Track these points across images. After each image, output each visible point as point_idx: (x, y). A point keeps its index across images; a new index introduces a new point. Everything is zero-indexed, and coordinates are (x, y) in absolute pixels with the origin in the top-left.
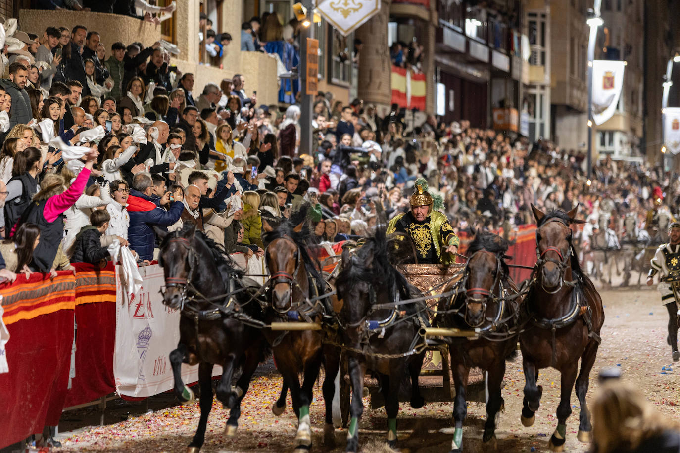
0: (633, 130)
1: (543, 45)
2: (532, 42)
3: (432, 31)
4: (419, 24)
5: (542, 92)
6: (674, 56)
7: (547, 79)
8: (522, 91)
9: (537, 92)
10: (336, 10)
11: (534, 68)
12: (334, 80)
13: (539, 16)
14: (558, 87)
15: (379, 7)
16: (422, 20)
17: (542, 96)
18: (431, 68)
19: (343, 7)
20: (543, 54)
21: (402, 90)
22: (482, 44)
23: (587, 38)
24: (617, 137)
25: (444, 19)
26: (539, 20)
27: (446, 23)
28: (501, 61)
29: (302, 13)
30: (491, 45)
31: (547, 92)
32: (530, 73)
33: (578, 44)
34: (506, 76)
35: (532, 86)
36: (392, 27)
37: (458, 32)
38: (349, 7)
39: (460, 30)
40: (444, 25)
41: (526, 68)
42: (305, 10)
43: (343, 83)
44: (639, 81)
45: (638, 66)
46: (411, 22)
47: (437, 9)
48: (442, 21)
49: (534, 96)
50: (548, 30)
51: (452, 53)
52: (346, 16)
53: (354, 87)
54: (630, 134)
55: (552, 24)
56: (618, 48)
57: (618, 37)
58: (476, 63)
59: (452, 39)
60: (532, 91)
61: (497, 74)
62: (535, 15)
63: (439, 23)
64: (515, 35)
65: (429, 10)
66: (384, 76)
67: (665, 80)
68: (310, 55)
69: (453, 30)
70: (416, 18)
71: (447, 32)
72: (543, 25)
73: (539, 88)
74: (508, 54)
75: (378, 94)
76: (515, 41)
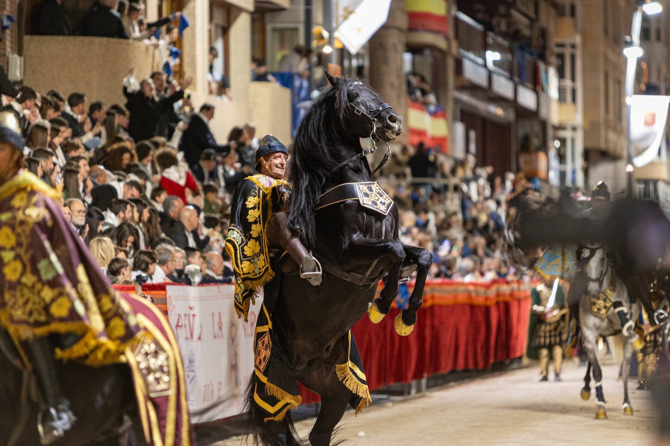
1: (573, 79)
2: (561, 75)
3: (451, 63)
4: (438, 55)
5: (573, 134)
7: (578, 119)
8: (550, 132)
9: (567, 134)
11: (564, 108)
13: (568, 46)
14: (591, 129)
16: (440, 50)
17: (573, 140)
18: (451, 105)
20: (574, 92)
21: (421, 128)
22: (505, 77)
23: (623, 73)
24: (662, 188)
25: (464, 49)
26: (567, 52)
27: (467, 54)
28: (527, 98)
30: (516, 79)
31: (579, 135)
32: (560, 113)
33: (613, 80)
34: (533, 115)
35: (561, 127)
36: (408, 57)
37: (478, 64)
39: (480, 61)
40: (464, 56)
41: (555, 107)
42: (326, 34)
46: (427, 52)
47: (457, 37)
48: (462, 51)
49: (566, 139)
50: (578, 63)
51: (473, 88)
55: (583, 56)
56: (659, 84)
57: (659, 71)
58: (499, 100)
59: (473, 72)
60: (562, 134)
61: (523, 113)
62: (562, 45)
63: (458, 53)
64: (542, 67)
65: (447, 38)
69: (474, 62)
70: (433, 48)
71: (468, 66)
72: (573, 57)
73: (569, 129)
74: (535, 89)
76: (542, 74)
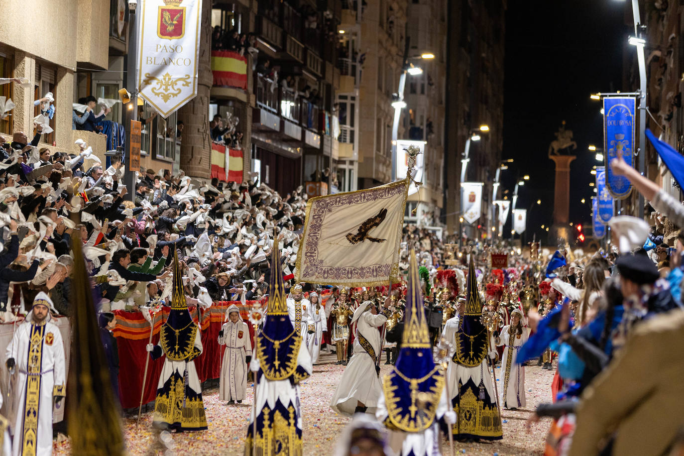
0: (434, 202)
1: (352, 125)
2: (342, 121)
3: (249, 112)
4: (237, 105)
5: (351, 167)
6: (472, 135)
7: (355, 156)
8: (332, 165)
9: (346, 167)
10: (157, 94)
11: (344, 145)
12: (158, 156)
13: (349, 98)
14: (365, 163)
15: (196, 92)
16: (241, 102)
17: (350, 171)
18: (249, 145)
19: (164, 92)
20: (352, 133)
21: (222, 166)
22: (296, 124)
23: (392, 119)
24: (420, 208)
25: (261, 101)
26: (349, 102)
27: (263, 105)
28: (313, 139)
29: (127, 97)
30: (304, 125)
31: (355, 167)
32: (340, 150)
33: (385, 124)
34: (318, 152)
35: (341, 161)
36: (213, 109)
37: (274, 113)
38: (169, 92)
39: (275, 111)
40: (261, 106)
41: (336, 145)
42: (129, 95)
43: (167, 159)
44: (441, 158)
45: (440, 144)
46: (231, 104)
47: (254, 92)
48: (259, 103)
49: (344, 170)
50: (357, 111)
51: (268, 132)
52: (166, 101)
53: (177, 163)
54: (431, 205)
55: (361, 106)
56: (422, 127)
57: (422, 117)
58: (291, 141)
59: (268, 120)
60: (342, 166)
61: (309, 150)
62: (345, 98)
63: (256, 104)
64: (327, 115)
65: (247, 92)
66: (204, 153)
67: (464, 157)
68: (133, 135)
69: (269, 111)
70: (235, 100)
71: (263, 113)
72: (353, 106)
73: (347, 163)
74: (319, 133)
75: (199, 169)
76: (327, 121)
